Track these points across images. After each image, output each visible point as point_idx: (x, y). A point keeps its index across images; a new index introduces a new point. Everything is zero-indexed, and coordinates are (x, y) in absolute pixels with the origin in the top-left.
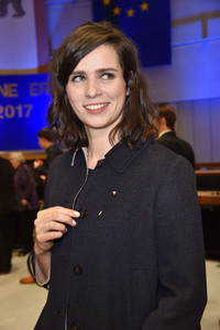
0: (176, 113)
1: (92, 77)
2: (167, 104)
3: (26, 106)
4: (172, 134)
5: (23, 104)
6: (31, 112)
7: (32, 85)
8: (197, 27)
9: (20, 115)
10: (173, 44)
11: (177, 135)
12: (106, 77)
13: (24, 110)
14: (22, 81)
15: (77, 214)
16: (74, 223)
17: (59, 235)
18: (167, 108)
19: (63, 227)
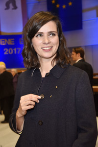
0: (85, 51)
1: (46, 35)
2: (80, 47)
3: (18, 49)
4: (83, 60)
9: (15, 53)
10: (83, 20)
11: (86, 61)
12: (51, 35)
15: (40, 97)
16: (39, 101)
17: (32, 107)
18: (80, 49)
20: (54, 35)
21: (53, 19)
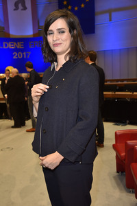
1: (56, 32)
3: (27, 53)
5: (26, 51)
6: (30, 56)
7: (30, 43)
8: (107, 16)
9: (25, 57)
13: (27, 55)
14: (25, 41)
15: (48, 87)
16: (46, 91)
17: (40, 94)
19: (41, 91)
20: (63, 32)
21: (62, 16)
